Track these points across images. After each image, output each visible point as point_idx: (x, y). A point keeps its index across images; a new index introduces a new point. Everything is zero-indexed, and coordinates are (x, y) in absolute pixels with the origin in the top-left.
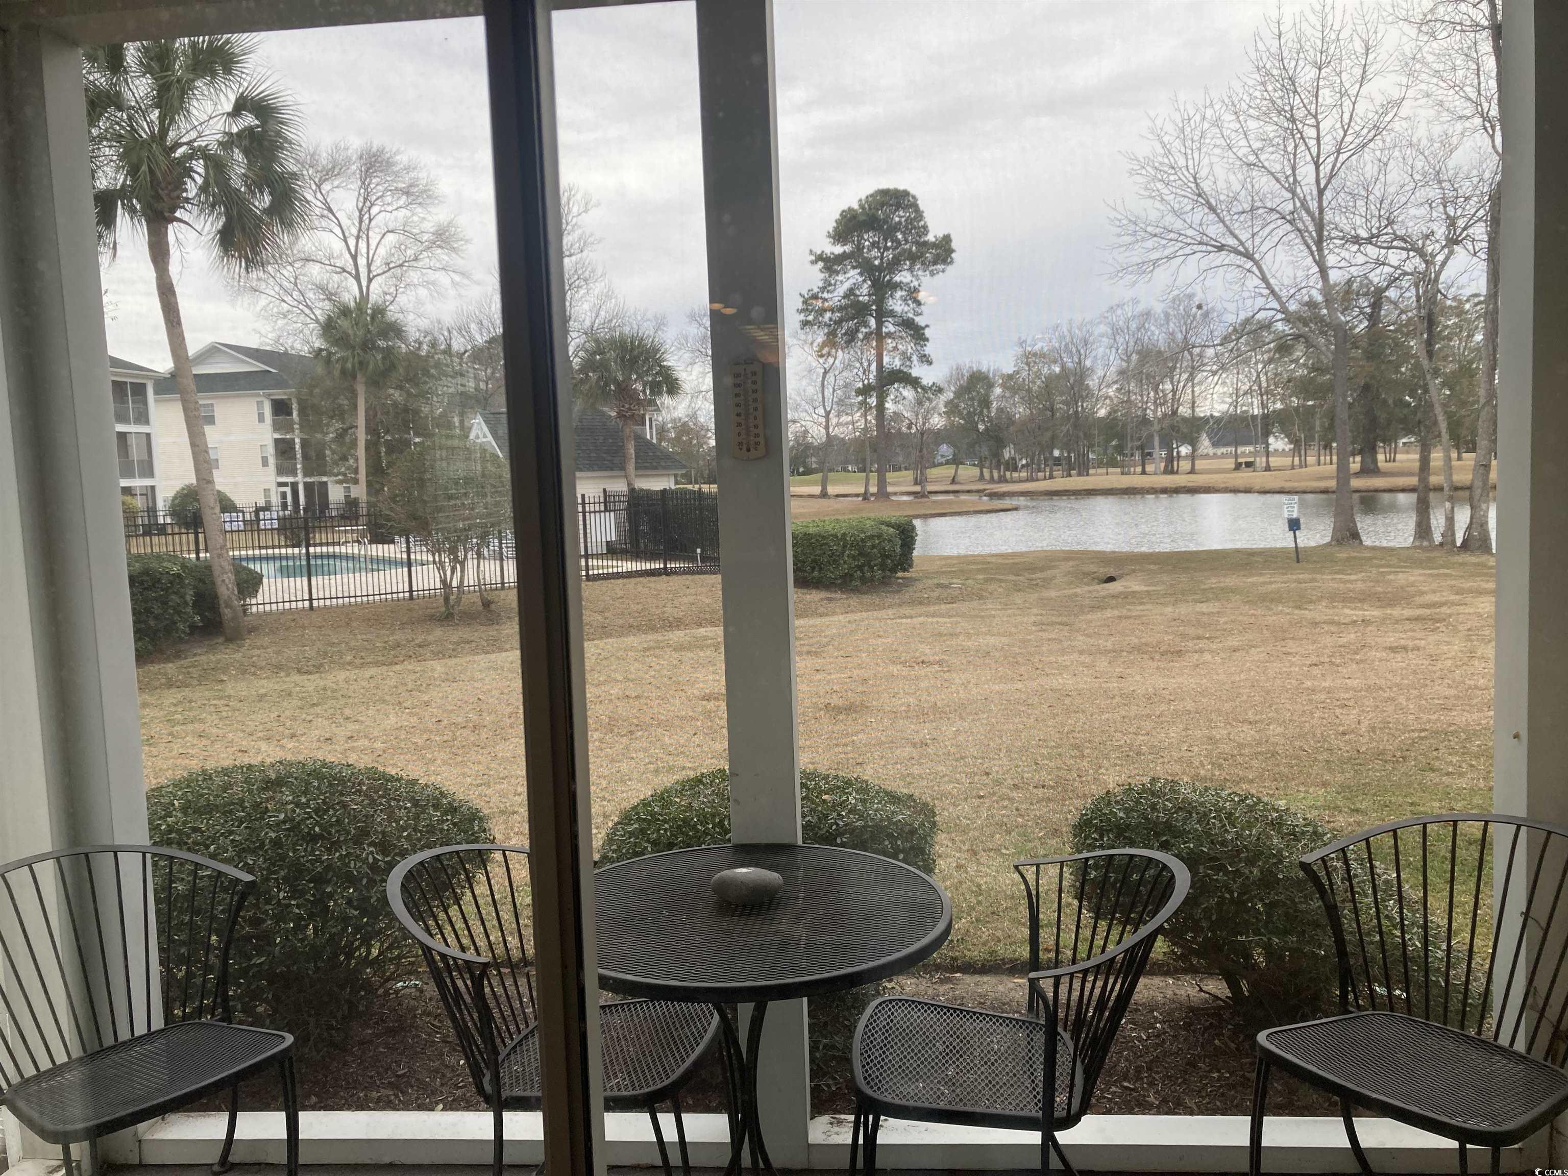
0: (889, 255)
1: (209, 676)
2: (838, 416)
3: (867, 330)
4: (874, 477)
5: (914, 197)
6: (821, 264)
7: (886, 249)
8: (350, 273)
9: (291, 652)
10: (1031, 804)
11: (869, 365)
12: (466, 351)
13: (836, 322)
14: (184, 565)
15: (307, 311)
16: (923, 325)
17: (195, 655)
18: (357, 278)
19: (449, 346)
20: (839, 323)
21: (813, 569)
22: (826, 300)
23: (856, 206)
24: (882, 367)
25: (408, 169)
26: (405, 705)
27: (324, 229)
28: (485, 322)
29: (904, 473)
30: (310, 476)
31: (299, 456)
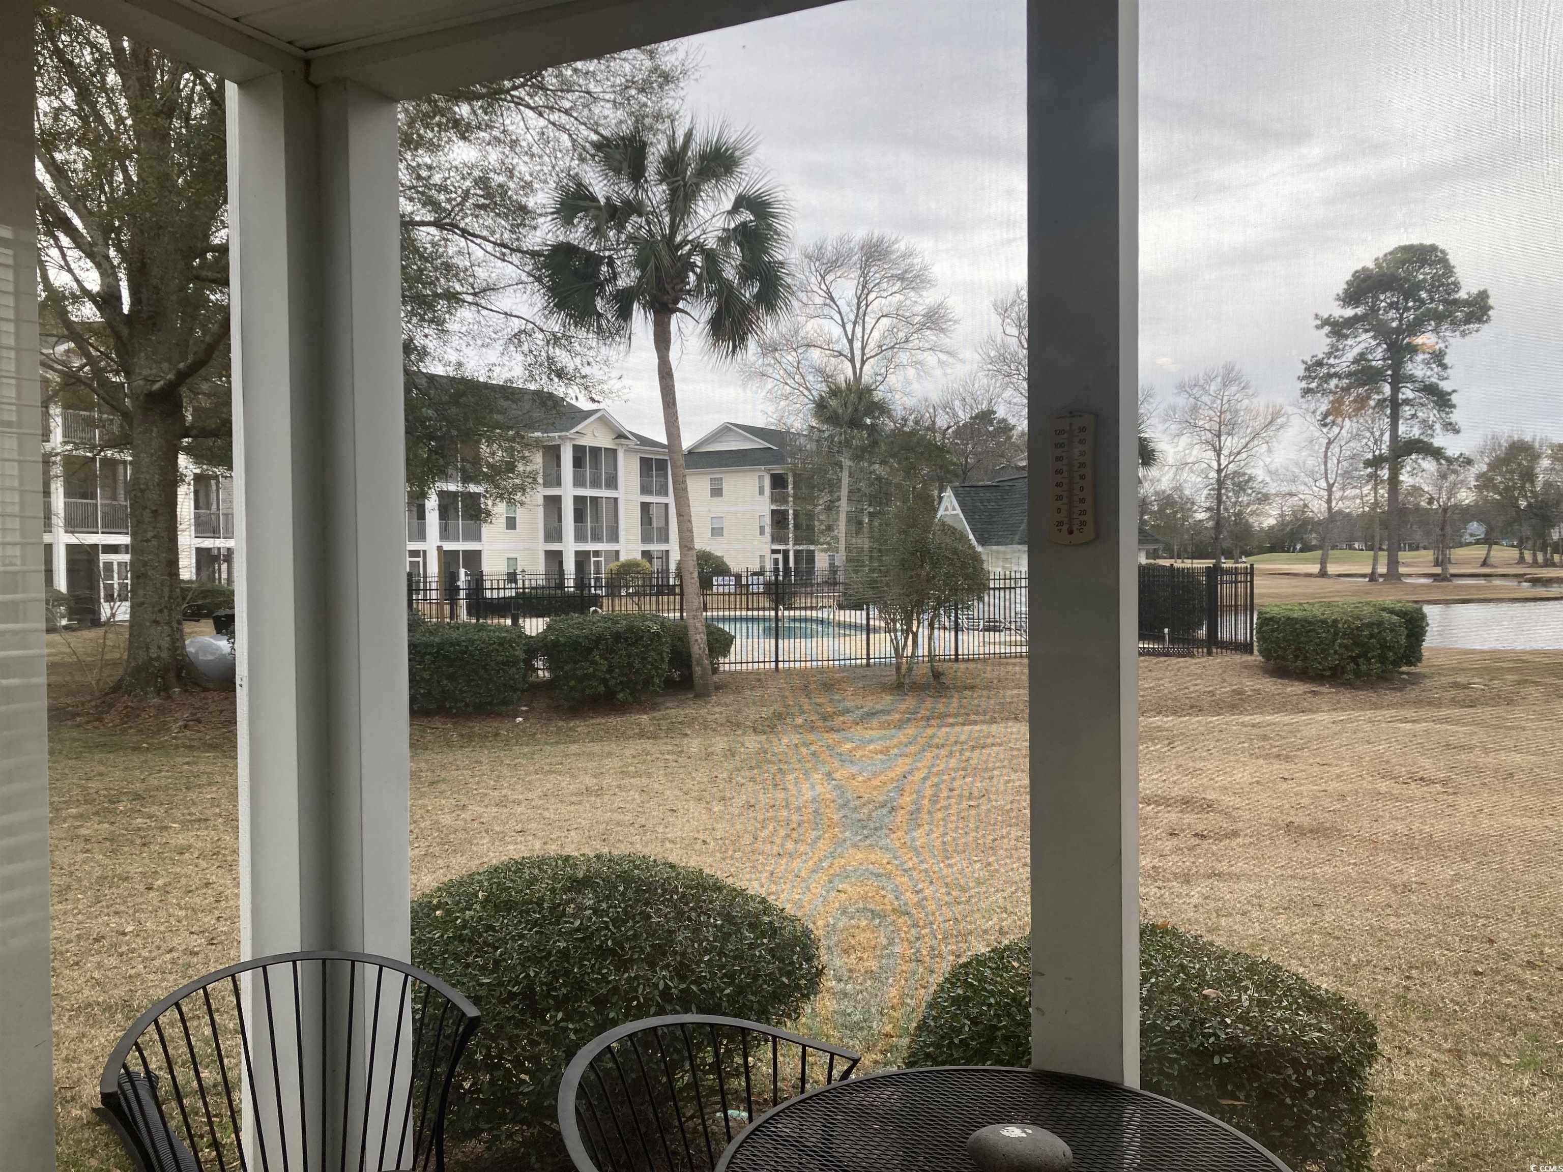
0: (1410, 316)
1: (677, 730)
2: (1343, 489)
3: (1380, 397)
4: (1383, 557)
5: (1443, 252)
6: (1327, 329)
7: (1407, 309)
8: (846, 356)
9: (750, 712)
10: (1551, 994)
11: (1382, 435)
12: (949, 428)
13: (1343, 389)
14: (663, 623)
15: (806, 392)
16: (1449, 390)
17: (667, 708)
18: (852, 361)
19: (934, 422)
20: (1346, 390)
21: (1296, 657)
22: (1332, 366)
23: (1371, 265)
24: (1397, 436)
25: (904, 256)
26: (834, 776)
27: (825, 317)
28: (969, 400)
29: (1423, 552)
30: (800, 544)
31: (791, 526)
